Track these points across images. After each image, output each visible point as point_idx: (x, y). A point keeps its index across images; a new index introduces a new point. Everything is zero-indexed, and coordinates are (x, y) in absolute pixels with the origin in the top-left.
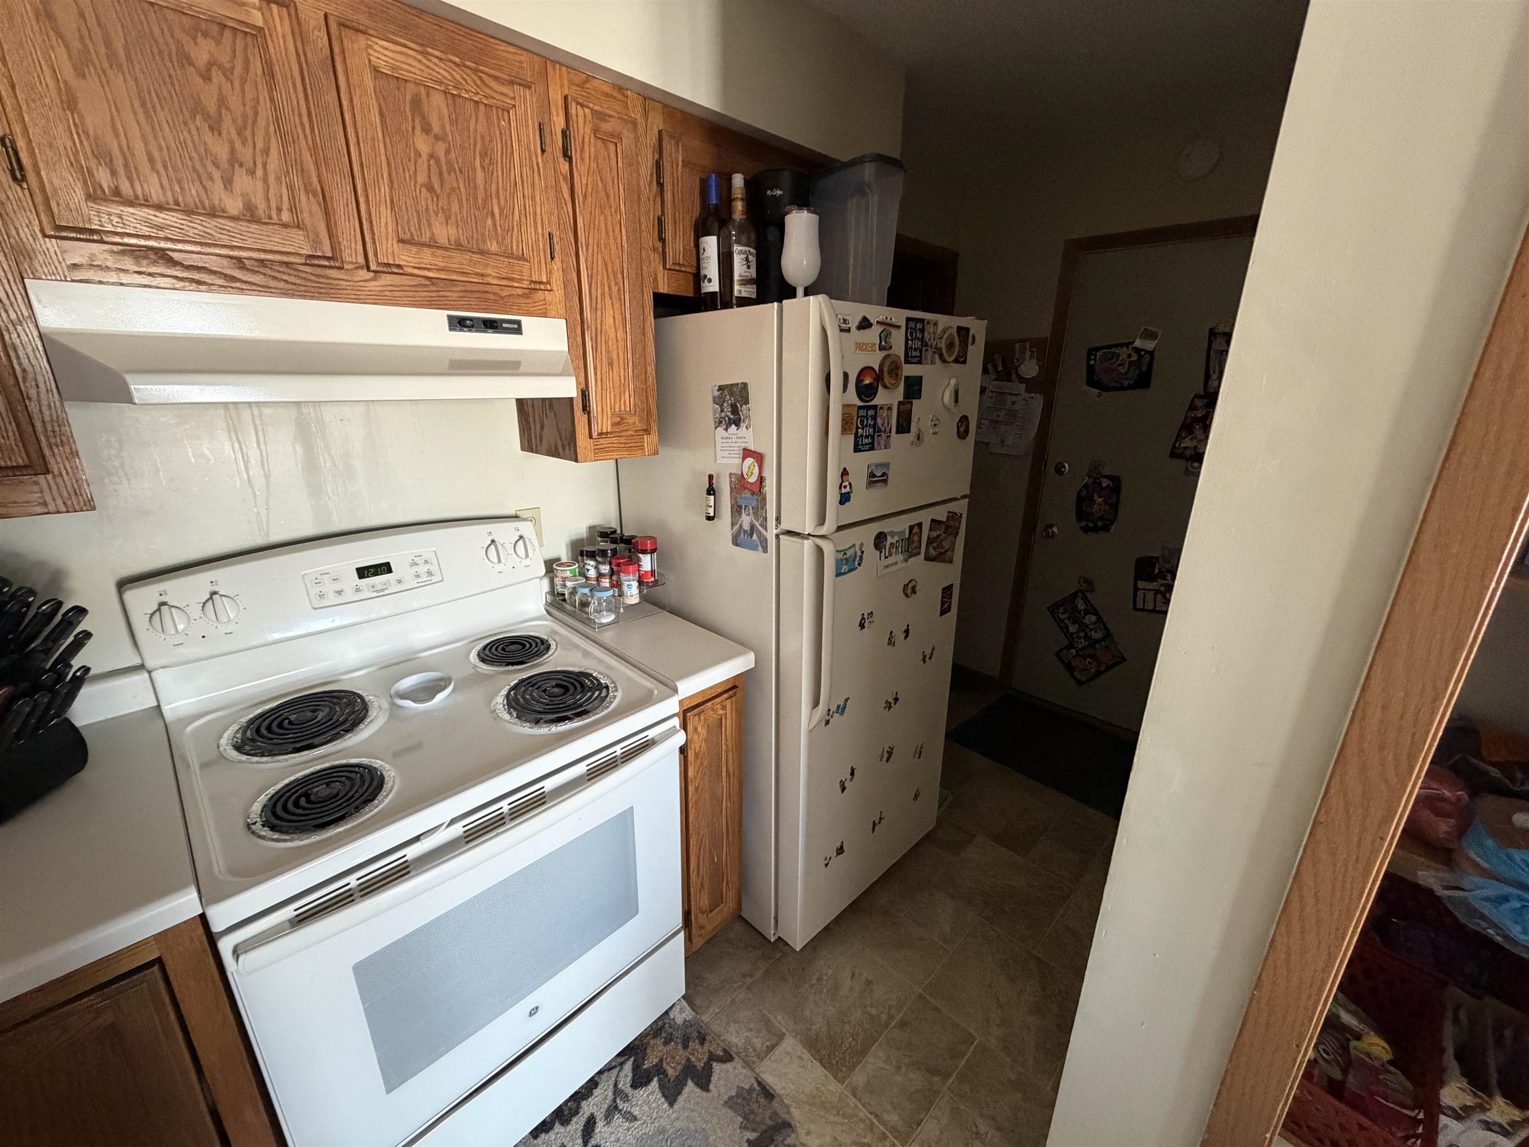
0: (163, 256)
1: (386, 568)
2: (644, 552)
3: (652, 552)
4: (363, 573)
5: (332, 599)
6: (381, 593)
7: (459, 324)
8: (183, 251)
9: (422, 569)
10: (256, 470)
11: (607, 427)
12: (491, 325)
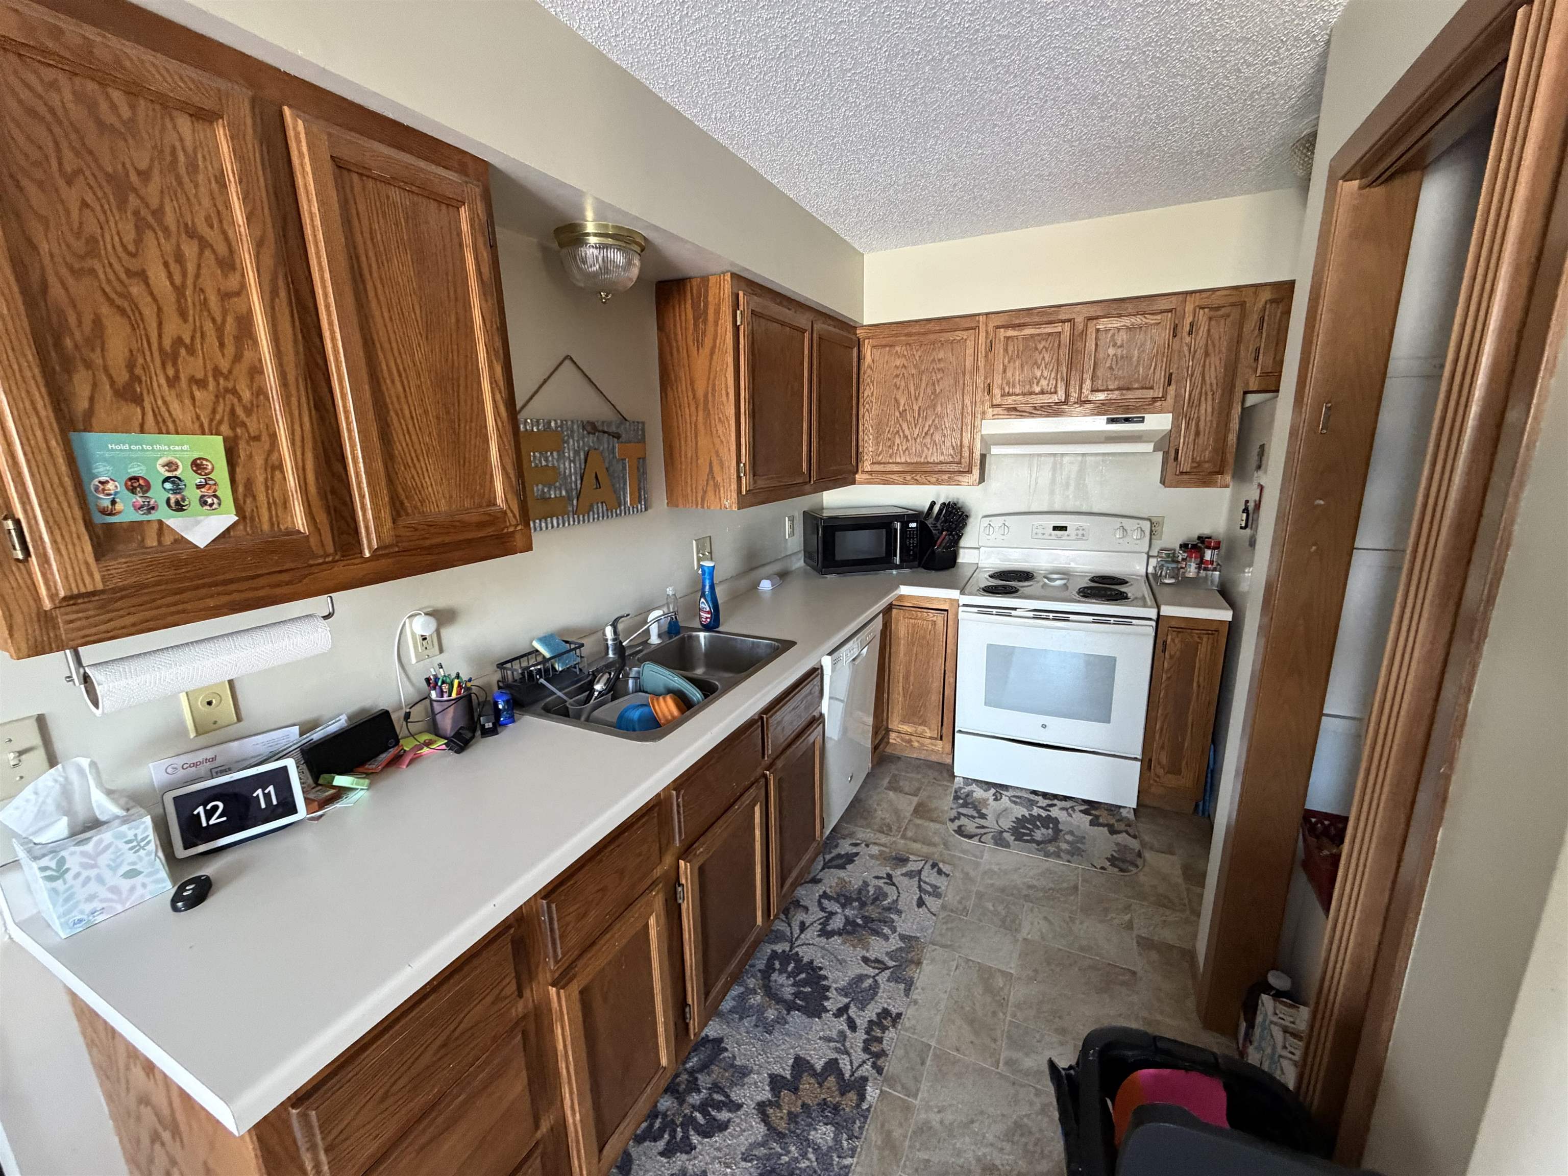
0: (1015, 409)
1: (1064, 528)
2: (1209, 548)
3: (1214, 548)
4: (1055, 528)
5: (1040, 536)
6: (1059, 538)
7: (1112, 421)
8: (1021, 407)
9: (1080, 532)
10: (1033, 482)
11: (1187, 468)
12: (1127, 420)
